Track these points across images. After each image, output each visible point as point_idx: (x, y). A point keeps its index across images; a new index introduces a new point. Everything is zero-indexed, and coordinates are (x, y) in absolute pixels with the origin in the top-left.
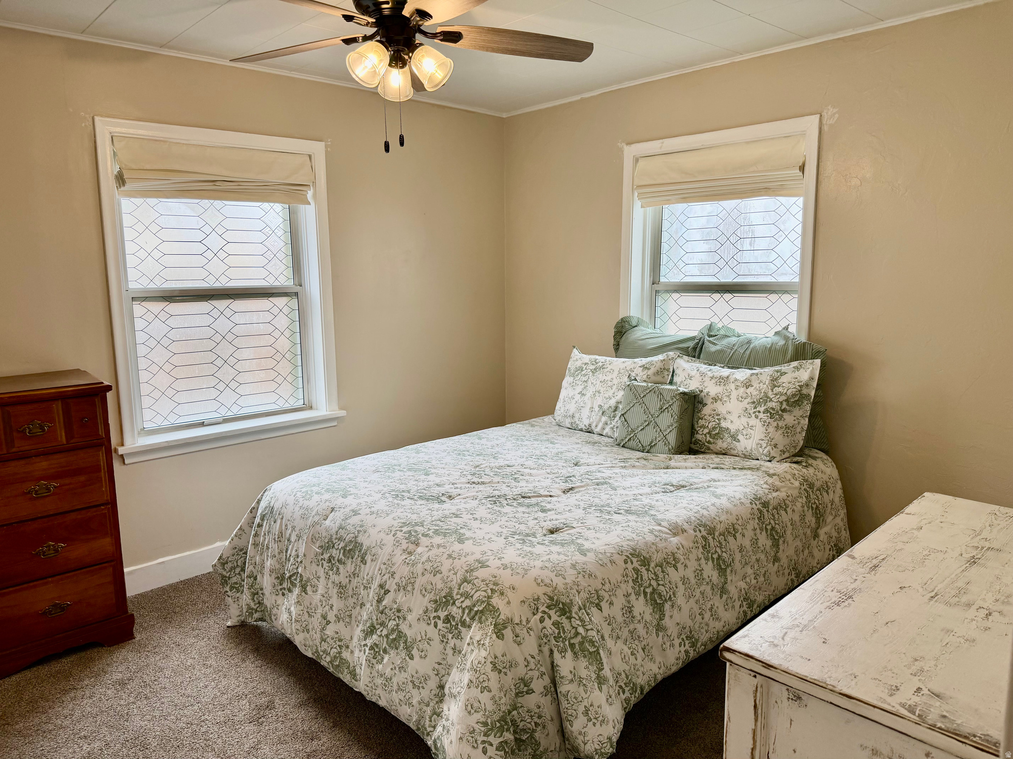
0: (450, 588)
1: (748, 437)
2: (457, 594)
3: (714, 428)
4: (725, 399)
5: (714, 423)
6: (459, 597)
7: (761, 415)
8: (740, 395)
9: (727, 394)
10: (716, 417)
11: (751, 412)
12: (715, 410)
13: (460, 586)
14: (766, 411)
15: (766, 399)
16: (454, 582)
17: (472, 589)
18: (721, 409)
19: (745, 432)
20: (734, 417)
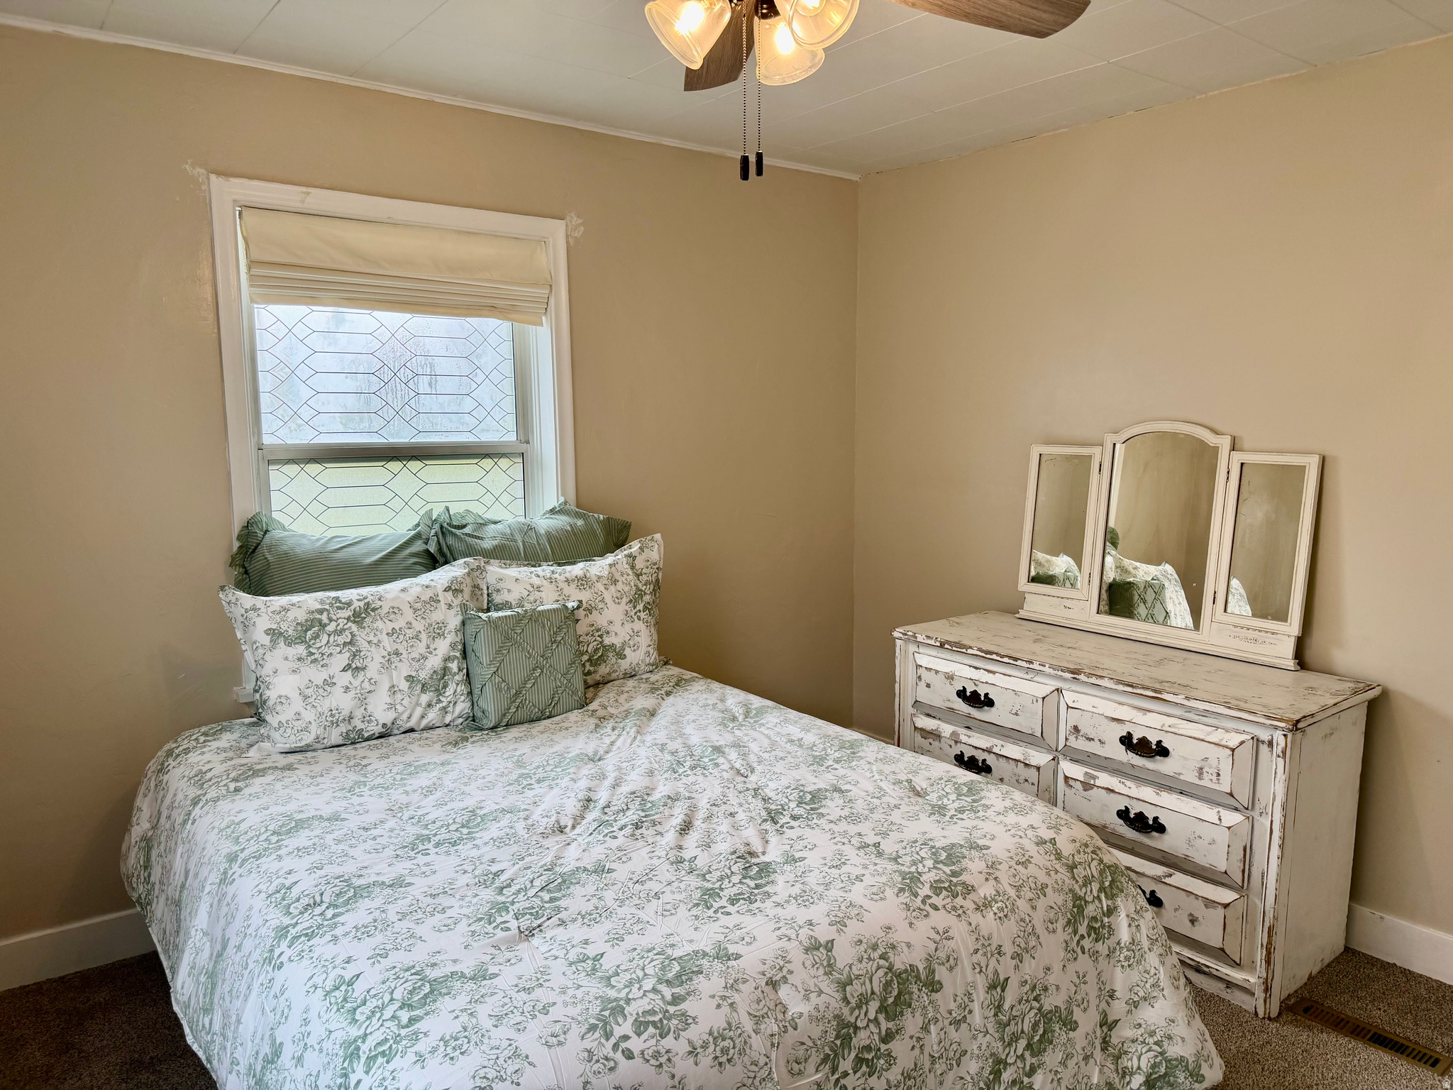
0: (1071, 890)
1: (636, 647)
2: (1081, 890)
3: (596, 650)
4: (600, 607)
5: (595, 643)
6: (1084, 890)
7: (642, 615)
8: (615, 596)
9: (600, 598)
10: (597, 634)
11: (633, 614)
12: (593, 625)
13: (1074, 878)
14: (645, 608)
15: (640, 594)
16: (1067, 881)
17: (1085, 869)
18: (600, 620)
19: (631, 643)
20: (616, 627)
